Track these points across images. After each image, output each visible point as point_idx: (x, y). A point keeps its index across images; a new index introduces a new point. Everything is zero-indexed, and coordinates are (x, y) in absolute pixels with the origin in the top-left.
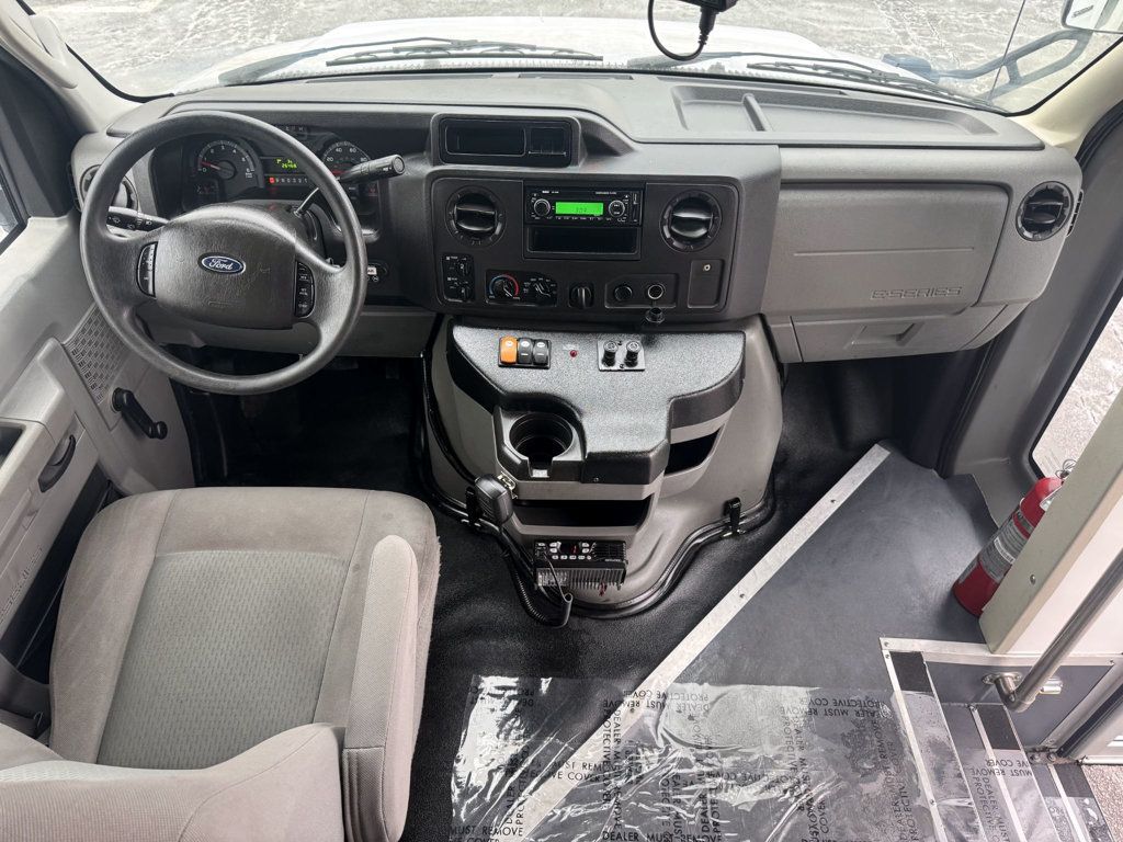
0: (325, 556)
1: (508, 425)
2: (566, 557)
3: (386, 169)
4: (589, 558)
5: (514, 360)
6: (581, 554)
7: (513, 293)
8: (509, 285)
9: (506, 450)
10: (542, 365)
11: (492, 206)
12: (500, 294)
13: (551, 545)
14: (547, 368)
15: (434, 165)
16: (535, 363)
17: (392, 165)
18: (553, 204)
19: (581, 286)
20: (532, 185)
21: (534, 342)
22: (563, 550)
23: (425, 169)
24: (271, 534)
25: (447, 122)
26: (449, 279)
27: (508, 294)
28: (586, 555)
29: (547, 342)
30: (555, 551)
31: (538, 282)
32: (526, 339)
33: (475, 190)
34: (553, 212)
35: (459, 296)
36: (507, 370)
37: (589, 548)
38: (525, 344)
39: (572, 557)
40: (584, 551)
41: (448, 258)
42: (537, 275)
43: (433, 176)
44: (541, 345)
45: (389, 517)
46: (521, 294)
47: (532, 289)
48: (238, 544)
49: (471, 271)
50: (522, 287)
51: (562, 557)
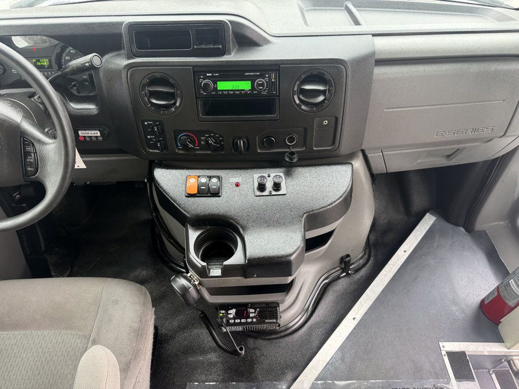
0: (73, 332)
1: (193, 235)
2: (239, 321)
3: (87, 64)
4: (255, 320)
5: (196, 192)
6: (249, 317)
7: (194, 145)
8: (191, 140)
9: (191, 256)
10: (216, 194)
11: (171, 85)
12: (185, 147)
13: (229, 312)
14: (219, 196)
15: (129, 58)
16: (211, 194)
17: (91, 61)
18: (215, 83)
19: (240, 138)
20: (199, 70)
21: (210, 177)
22: (238, 315)
23: (120, 62)
24: (38, 317)
25: (132, 26)
26: (149, 137)
27: (191, 146)
28: (252, 318)
29: (218, 177)
30: (231, 316)
31: (210, 136)
32: (204, 176)
33: (158, 75)
34: (215, 89)
35: (157, 148)
36: (192, 199)
37: (255, 313)
38: (203, 180)
39: (243, 321)
40: (251, 315)
41: (146, 123)
42: (209, 132)
43: (129, 67)
44: (214, 180)
45: (116, 302)
46: (200, 145)
47: (207, 142)
49: (162, 132)
50: (200, 140)
51: (236, 321)
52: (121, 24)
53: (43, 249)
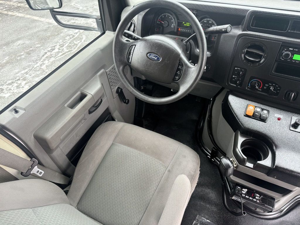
0: (160, 162)
1: (241, 140)
2: (248, 197)
3: (224, 30)
4: (258, 201)
5: (251, 115)
6: (255, 198)
7: (259, 88)
8: (258, 84)
9: (237, 150)
10: (263, 120)
11: (263, 51)
12: (253, 87)
13: (243, 190)
14: (265, 122)
15: (243, 31)
16: (260, 119)
17: (227, 29)
18: (293, 55)
19: (293, 92)
20: (286, 45)
21: (263, 110)
22: (247, 193)
23: (238, 32)
24: (146, 148)
25: (254, 13)
26: (234, 76)
27: (257, 87)
28: (257, 199)
29: (268, 111)
30: (244, 193)
31: (272, 85)
32: (259, 107)
33: (257, 44)
34: (291, 58)
35: (235, 83)
36: (247, 118)
37: (259, 197)
38: (259, 110)
39: (250, 198)
40: (256, 197)
41: (236, 68)
42: (272, 83)
43: (241, 36)
44: (265, 112)
45: (185, 157)
46: (262, 89)
47: (268, 88)
48: (136, 148)
49: (244, 75)
50: (264, 85)
51: (246, 196)
52: (247, 11)
53: (143, 116)
